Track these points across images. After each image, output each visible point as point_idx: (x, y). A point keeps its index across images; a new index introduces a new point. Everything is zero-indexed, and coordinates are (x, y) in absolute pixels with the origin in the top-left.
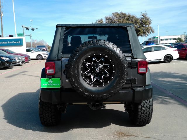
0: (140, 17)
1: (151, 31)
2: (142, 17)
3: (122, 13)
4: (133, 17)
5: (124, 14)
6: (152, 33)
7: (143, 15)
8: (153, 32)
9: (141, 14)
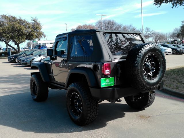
0: (31, 22)
1: (42, 36)
2: (33, 22)
3: (12, 17)
4: (25, 21)
5: (14, 18)
6: (43, 38)
7: (34, 20)
8: (45, 36)
9: (32, 19)
